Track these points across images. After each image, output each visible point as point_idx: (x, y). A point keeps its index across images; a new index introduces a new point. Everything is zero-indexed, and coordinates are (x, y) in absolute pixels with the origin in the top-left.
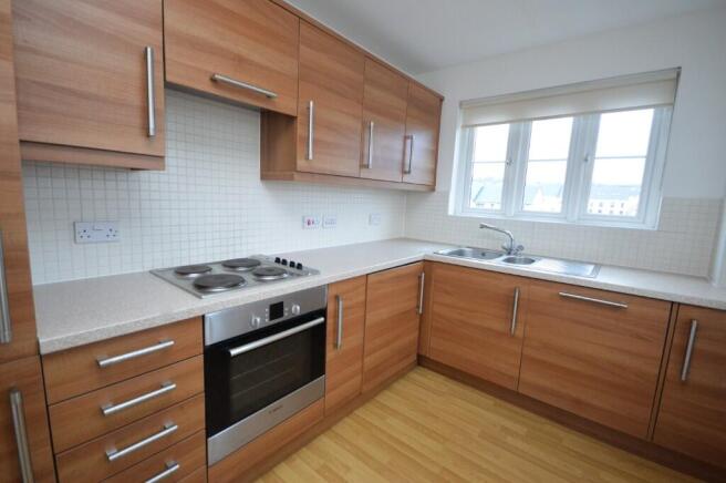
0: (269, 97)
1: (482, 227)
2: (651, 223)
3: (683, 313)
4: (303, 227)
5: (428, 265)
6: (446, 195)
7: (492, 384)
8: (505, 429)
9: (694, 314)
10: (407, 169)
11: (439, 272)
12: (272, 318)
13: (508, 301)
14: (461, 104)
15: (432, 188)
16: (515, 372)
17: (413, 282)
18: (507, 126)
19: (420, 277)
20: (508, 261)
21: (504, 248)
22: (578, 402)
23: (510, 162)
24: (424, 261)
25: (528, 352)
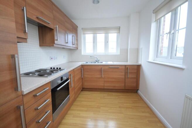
0: (49, 23)
1: (91, 57)
2: (119, 53)
3: (127, 67)
4: (50, 60)
5: (82, 66)
6: (81, 50)
7: (99, 89)
8: (104, 96)
9: (128, 66)
10: (74, 44)
11: (85, 67)
12: (61, 81)
13: (101, 71)
14: (82, 29)
15: (77, 48)
16: (103, 85)
17: (80, 71)
18: (92, 34)
19: (81, 69)
20: (98, 63)
21: (96, 61)
22: (114, 86)
23: (94, 42)
24: (81, 65)
25: (105, 80)
